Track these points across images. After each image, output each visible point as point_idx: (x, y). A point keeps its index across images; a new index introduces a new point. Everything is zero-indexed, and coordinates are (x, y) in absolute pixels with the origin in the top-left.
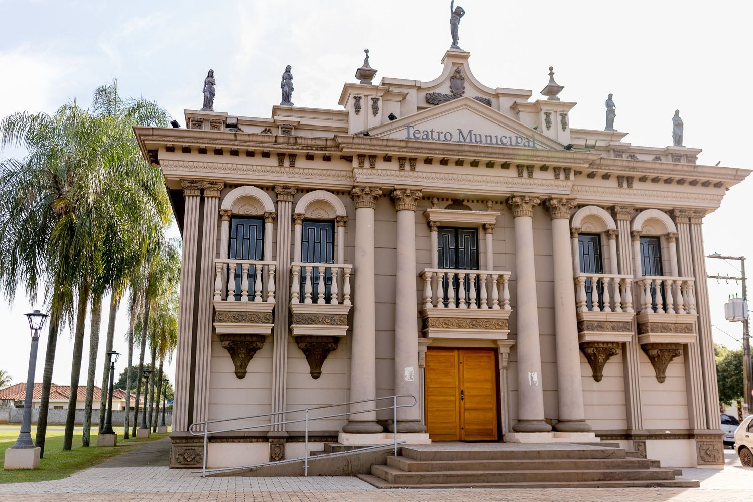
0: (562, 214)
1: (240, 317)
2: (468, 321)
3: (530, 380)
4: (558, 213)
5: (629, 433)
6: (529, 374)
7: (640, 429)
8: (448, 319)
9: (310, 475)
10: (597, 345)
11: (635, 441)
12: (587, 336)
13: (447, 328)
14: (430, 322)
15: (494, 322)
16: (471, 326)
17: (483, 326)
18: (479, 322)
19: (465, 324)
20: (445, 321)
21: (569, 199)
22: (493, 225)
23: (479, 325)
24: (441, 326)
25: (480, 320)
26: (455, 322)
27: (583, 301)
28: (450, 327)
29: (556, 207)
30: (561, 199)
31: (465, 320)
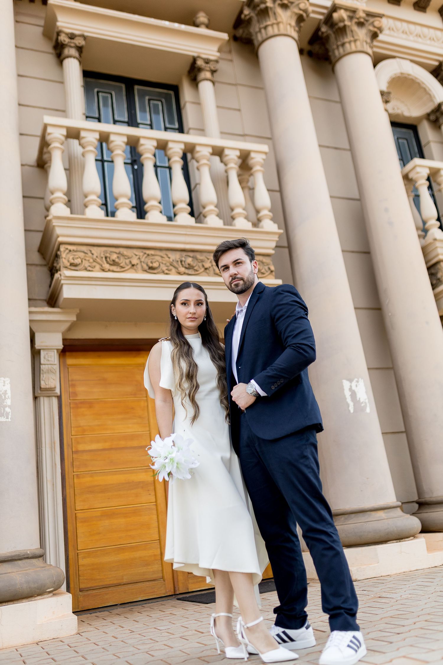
0: (358, 43)
2: (174, 256)
3: (349, 400)
4: (350, 42)
6: (346, 384)
8: (117, 250)
13: (113, 271)
16: (182, 270)
17: (214, 270)
18: (202, 261)
19: (164, 262)
20: (108, 255)
21: (369, 15)
22: (211, 63)
23: (203, 266)
24: (98, 267)
25: (205, 254)
26: (138, 257)
27: (430, 219)
28: (123, 270)
29: (345, 26)
30: (354, 11)
31: (164, 252)
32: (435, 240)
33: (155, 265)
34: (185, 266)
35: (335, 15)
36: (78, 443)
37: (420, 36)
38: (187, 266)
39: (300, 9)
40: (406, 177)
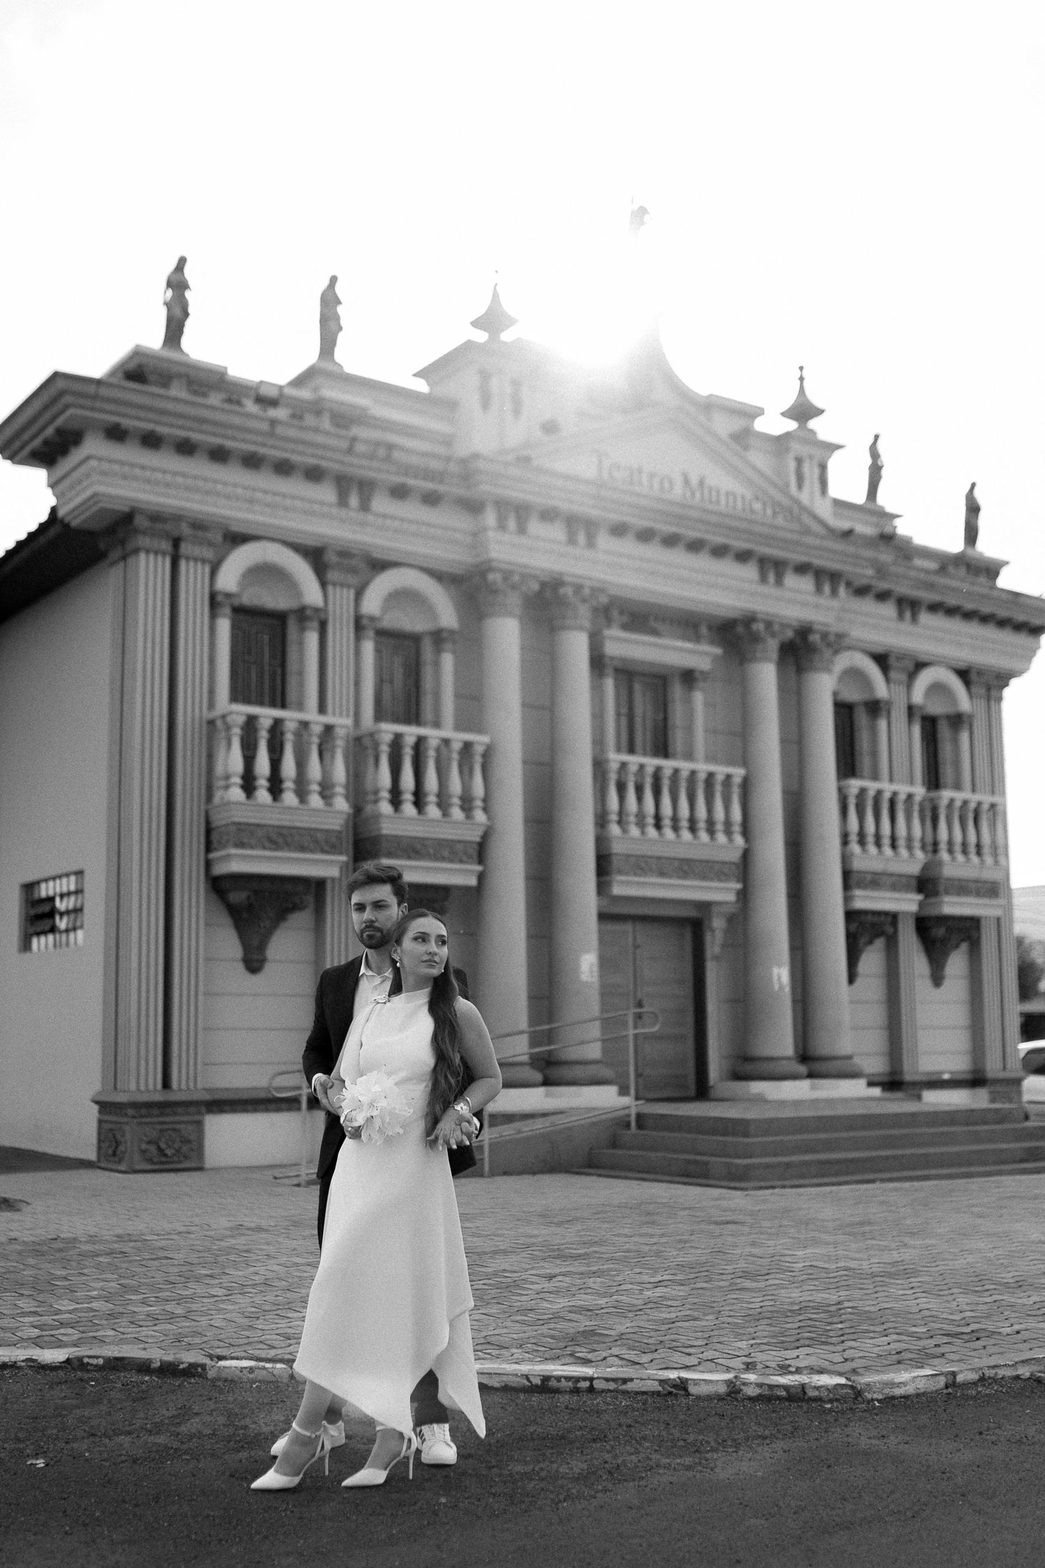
0: (824, 663)
1: (280, 838)
2: (676, 863)
3: (775, 982)
4: (818, 659)
5: (898, 1078)
6: (776, 970)
8: (645, 859)
9: (493, 1174)
10: (866, 916)
11: (906, 1092)
12: (856, 900)
13: (642, 876)
14: (615, 862)
15: (717, 866)
16: (681, 874)
17: (700, 876)
18: (693, 868)
19: (670, 869)
22: (705, 673)
23: (694, 872)
24: (633, 872)
25: (696, 862)
26: (656, 865)
27: (852, 832)
28: (646, 874)
29: (816, 646)
31: (671, 861)
32: (854, 852)
33: (666, 871)
34: (683, 872)
35: (810, 636)
37: (875, 628)
40: (840, 790)
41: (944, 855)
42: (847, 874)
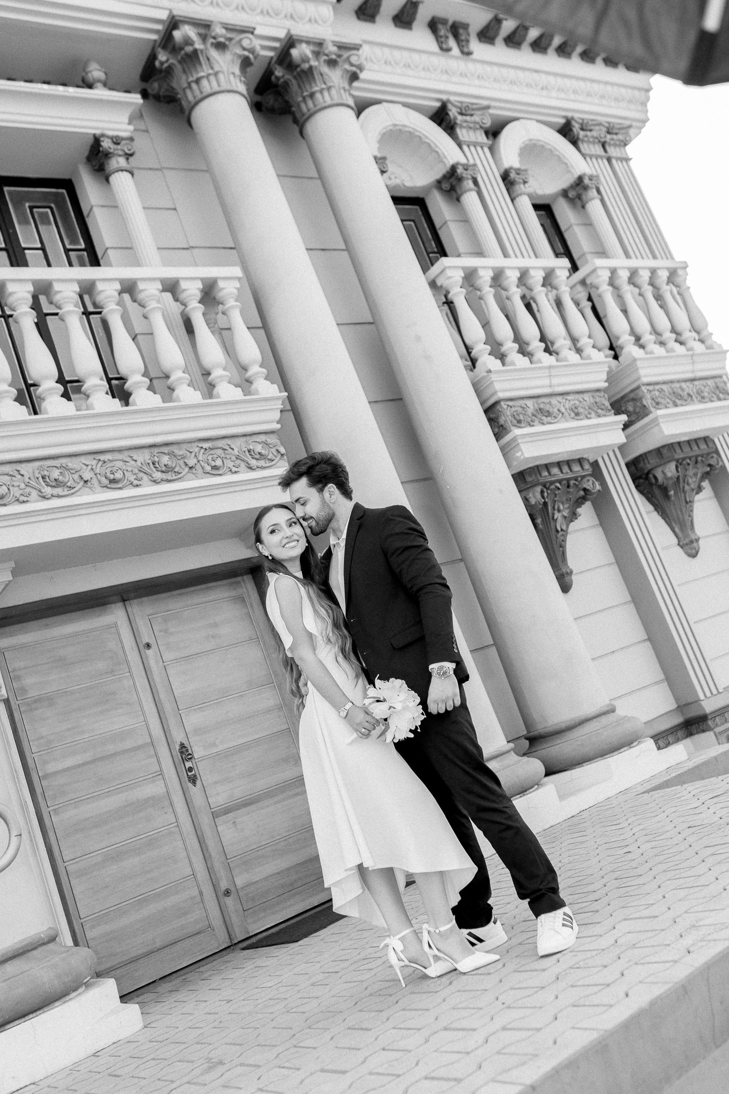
0: (333, 92)
2: (143, 457)
4: (321, 91)
5: (692, 713)
7: (715, 692)
8: (56, 463)
10: (545, 473)
11: (718, 730)
12: (522, 446)
13: (59, 496)
15: (238, 445)
16: (158, 475)
17: (203, 468)
18: (183, 457)
19: (129, 469)
20: (46, 473)
21: (342, 47)
22: (123, 142)
23: (186, 465)
24: (34, 493)
25: (184, 446)
26: (90, 467)
27: (476, 342)
28: (73, 491)
29: (311, 68)
30: (320, 44)
31: (126, 453)
32: (490, 371)
33: (118, 475)
34: (160, 469)
35: (295, 52)
36: (45, 762)
37: (409, 66)
38: (164, 469)
39: (244, 49)
40: (433, 284)
41: (630, 350)
42: (492, 412)
